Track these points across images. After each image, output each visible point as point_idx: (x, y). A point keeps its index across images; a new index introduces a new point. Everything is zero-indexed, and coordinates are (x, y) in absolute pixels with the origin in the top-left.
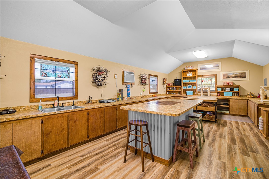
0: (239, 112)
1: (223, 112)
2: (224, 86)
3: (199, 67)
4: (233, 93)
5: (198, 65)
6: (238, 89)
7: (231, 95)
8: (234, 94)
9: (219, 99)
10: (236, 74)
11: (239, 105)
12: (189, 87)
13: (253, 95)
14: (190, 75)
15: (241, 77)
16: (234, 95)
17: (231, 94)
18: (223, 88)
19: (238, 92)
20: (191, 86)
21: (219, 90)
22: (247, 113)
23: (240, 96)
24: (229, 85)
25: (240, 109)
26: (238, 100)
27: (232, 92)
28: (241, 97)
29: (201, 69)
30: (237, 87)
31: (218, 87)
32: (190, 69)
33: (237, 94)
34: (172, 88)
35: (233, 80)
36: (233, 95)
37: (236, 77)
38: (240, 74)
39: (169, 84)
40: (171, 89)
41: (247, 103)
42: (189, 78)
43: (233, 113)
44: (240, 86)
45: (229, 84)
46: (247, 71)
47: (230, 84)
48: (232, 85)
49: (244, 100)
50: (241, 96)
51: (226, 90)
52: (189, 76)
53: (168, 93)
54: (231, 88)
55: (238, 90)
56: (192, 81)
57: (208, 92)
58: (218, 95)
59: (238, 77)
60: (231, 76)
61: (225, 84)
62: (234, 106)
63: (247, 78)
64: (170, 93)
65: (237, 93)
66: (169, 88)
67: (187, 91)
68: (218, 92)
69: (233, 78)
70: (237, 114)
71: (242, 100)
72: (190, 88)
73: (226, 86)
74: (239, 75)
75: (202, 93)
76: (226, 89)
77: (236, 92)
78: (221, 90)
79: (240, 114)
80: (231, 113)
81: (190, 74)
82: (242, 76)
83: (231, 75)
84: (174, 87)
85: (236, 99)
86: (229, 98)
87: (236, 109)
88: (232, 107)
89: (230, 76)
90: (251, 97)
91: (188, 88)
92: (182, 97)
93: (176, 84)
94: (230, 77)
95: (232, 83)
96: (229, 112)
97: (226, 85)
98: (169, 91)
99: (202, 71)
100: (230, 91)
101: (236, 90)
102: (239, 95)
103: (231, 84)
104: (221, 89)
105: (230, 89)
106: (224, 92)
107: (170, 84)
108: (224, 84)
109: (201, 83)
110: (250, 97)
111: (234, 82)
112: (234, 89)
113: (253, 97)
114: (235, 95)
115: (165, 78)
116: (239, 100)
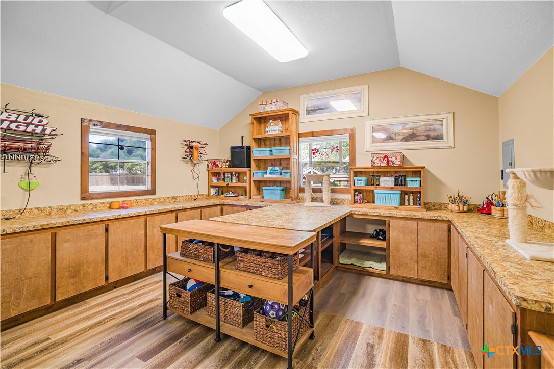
0: (419, 268)
1: (367, 264)
2: (373, 167)
3: (303, 103)
4: (404, 193)
5: (302, 97)
6: (418, 179)
7: (397, 204)
8: (406, 197)
9: (355, 216)
10: (414, 126)
11: (419, 243)
12: (270, 173)
13: (465, 203)
14: (274, 132)
15: (428, 137)
16: (407, 203)
17: (398, 197)
18: (373, 176)
19: (420, 193)
20: (277, 168)
21: (361, 183)
22: (446, 274)
23: (425, 204)
24: (391, 164)
25: (424, 256)
26: (415, 223)
27: (399, 192)
28: (428, 209)
29: (309, 111)
30: (417, 173)
31: (357, 174)
32: (274, 111)
33: (415, 196)
34: (226, 176)
35: (405, 147)
36: (402, 203)
37: (412, 137)
38: (424, 125)
39: (215, 163)
40: (224, 180)
41: (446, 233)
42: (273, 142)
43: (402, 273)
44: (423, 168)
45: (388, 162)
46: (446, 115)
47: (393, 162)
48: (399, 167)
49: (437, 224)
50: (428, 207)
51: (382, 185)
52: (271, 133)
53: (213, 191)
54: (399, 177)
55: (418, 183)
56: (280, 152)
57: (323, 190)
58: (355, 202)
59: (420, 138)
60: (398, 134)
61: (377, 163)
62: (403, 246)
63: (448, 142)
64: (221, 190)
65: (417, 194)
66: (217, 174)
67: (264, 188)
68: (355, 191)
69: (406, 139)
70: (413, 275)
71: (431, 223)
72: (275, 177)
73: (380, 167)
74: (421, 129)
75: (307, 195)
76: (382, 179)
77: (412, 192)
78: (367, 184)
79: (424, 278)
80: (392, 272)
81: (274, 129)
82: (431, 133)
83: (397, 131)
84: (231, 173)
85: (411, 219)
86: (387, 213)
87: (411, 259)
88: (398, 250)
89: (396, 134)
90: (459, 212)
91: (268, 176)
92: (245, 206)
93: (236, 162)
94: (394, 137)
95: (399, 158)
96: (388, 268)
97: (379, 165)
98: (219, 184)
99: (313, 117)
100: (393, 186)
101: (412, 183)
102: (422, 204)
103: (398, 163)
104: (364, 179)
105: (392, 179)
106: (375, 191)
107: (218, 163)
108: (373, 162)
109: (311, 158)
110: (457, 208)
111: (407, 154)
112: (407, 179)
113: (466, 209)
114: (409, 200)
115: (192, 142)
116: (420, 223)
